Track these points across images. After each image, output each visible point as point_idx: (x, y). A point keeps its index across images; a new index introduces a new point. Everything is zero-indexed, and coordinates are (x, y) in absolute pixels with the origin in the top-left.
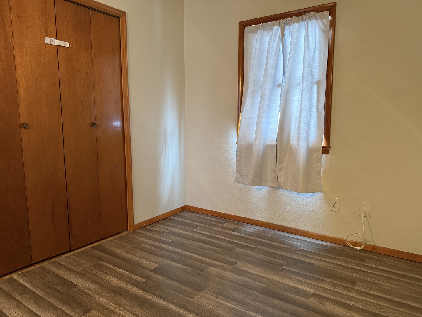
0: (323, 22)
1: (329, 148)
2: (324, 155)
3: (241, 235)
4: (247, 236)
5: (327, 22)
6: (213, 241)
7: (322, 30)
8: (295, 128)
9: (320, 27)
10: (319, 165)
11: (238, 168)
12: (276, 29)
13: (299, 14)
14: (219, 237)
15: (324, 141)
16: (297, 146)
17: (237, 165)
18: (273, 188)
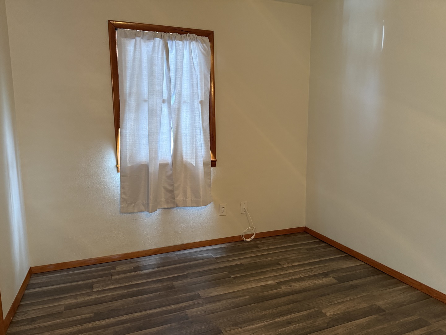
0: (203, 45)
1: (216, 160)
2: (212, 168)
3: (152, 271)
4: (160, 269)
5: (208, 47)
6: (139, 289)
7: (203, 53)
8: (186, 145)
9: (201, 50)
10: (209, 177)
11: (124, 196)
12: (158, 41)
13: (182, 32)
14: (136, 282)
15: (211, 155)
16: (194, 164)
17: (121, 192)
18: (166, 209)
